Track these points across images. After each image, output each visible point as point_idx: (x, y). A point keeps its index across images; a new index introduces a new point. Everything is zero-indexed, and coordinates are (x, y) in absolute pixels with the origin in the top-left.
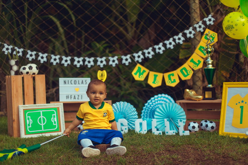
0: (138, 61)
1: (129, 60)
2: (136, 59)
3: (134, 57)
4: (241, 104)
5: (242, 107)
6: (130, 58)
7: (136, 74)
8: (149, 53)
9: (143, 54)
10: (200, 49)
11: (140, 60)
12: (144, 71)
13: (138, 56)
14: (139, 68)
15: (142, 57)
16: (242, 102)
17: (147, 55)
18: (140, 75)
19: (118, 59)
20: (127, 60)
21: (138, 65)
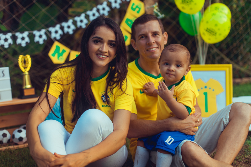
0: (55, 38)
1: (44, 37)
2: (53, 35)
3: (50, 33)
4: (205, 90)
5: (206, 94)
6: (45, 33)
7: (53, 55)
8: (69, 27)
9: (62, 28)
10: (127, 22)
11: (58, 37)
12: (64, 51)
13: (56, 32)
14: (58, 48)
15: (60, 32)
16: (206, 87)
17: (66, 30)
18: (59, 57)
19: (28, 36)
20: (40, 36)
21: (56, 44)
